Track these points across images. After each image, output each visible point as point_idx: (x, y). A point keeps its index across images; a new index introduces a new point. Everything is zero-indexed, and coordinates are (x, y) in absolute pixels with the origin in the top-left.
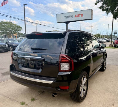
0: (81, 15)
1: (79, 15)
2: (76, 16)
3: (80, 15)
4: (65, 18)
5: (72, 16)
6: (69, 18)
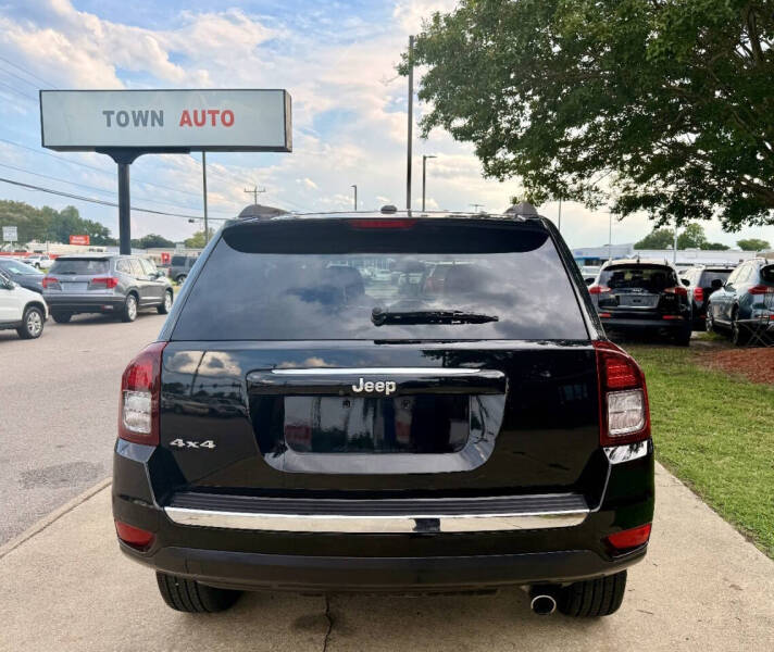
0: (218, 117)
1: (209, 117)
2: (185, 120)
3: (214, 113)
4: (109, 125)
5: (161, 112)
6: (136, 124)
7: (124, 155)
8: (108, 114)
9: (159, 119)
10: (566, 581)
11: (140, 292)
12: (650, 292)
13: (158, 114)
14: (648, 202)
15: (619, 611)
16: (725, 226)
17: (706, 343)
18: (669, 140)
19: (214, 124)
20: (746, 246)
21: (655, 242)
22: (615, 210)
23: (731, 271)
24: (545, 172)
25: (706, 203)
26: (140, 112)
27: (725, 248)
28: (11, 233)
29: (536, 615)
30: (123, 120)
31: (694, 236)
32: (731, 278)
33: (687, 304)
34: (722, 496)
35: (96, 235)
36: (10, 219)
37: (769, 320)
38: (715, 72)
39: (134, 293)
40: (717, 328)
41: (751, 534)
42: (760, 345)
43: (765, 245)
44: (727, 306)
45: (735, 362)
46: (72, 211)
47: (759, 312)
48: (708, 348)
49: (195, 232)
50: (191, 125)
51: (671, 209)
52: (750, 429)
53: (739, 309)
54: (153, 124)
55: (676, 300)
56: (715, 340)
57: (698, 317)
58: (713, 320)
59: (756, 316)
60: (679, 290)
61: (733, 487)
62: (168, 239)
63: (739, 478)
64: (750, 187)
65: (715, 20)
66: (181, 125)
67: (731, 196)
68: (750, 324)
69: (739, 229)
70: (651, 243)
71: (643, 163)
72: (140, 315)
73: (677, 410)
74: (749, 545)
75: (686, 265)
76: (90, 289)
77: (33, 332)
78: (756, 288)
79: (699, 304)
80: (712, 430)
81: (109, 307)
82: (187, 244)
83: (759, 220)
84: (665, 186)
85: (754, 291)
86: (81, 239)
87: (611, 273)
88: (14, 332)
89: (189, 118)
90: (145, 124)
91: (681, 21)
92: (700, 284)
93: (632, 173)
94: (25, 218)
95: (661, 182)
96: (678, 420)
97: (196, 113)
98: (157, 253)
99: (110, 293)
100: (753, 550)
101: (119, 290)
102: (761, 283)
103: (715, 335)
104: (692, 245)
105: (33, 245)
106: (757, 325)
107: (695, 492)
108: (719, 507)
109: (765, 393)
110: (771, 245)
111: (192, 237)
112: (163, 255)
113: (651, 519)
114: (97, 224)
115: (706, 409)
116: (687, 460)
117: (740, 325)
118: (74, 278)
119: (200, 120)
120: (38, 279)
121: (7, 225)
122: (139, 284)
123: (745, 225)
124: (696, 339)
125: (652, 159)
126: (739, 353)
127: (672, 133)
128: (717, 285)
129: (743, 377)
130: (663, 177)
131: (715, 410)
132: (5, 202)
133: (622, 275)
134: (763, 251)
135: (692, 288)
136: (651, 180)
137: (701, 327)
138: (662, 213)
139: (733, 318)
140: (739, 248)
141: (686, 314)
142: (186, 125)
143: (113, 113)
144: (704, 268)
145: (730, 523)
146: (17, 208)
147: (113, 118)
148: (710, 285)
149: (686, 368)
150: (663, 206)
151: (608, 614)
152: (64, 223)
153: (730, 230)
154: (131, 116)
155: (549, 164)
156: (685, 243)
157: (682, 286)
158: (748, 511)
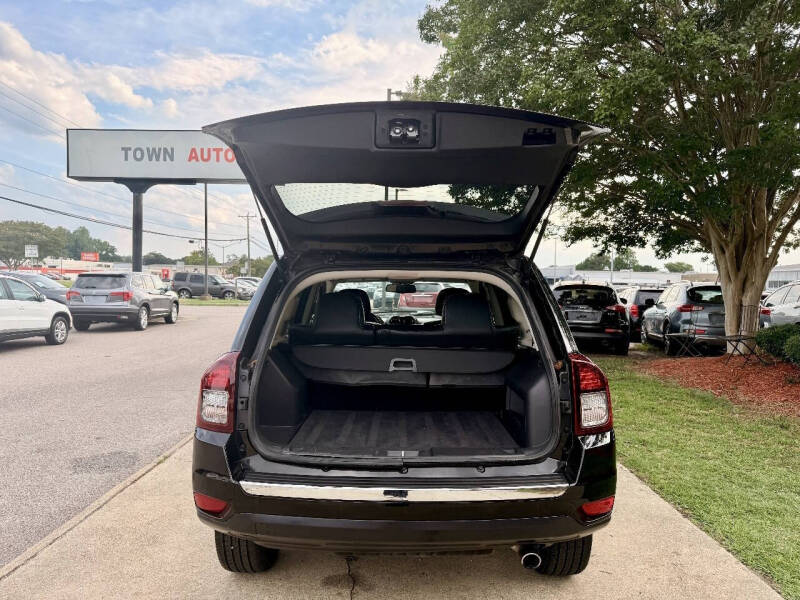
0: (222, 154)
1: (214, 154)
2: (193, 156)
3: (217, 151)
4: (126, 159)
5: (172, 149)
6: (150, 159)
7: (139, 185)
8: (126, 150)
9: (170, 154)
10: (550, 540)
11: (151, 305)
12: (594, 309)
13: (170, 151)
14: (592, 232)
15: (585, 571)
16: (658, 253)
17: (642, 353)
18: (609, 181)
19: (218, 160)
20: (672, 268)
21: (593, 264)
22: (566, 239)
23: (662, 291)
24: (506, 208)
25: (641, 234)
26: (154, 150)
27: (655, 270)
28: (31, 251)
29: (525, 570)
30: (139, 155)
31: (627, 259)
32: (662, 298)
33: (626, 320)
34: (662, 481)
35: (104, 253)
36: (31, 238)
37: (695, 334)
38: (649, 129)
39: (146, 305)
40: (650, 340)
41: (687, 511)
42: (687, 355)
43: (689, 268)
44: (659, 321)
45: (668, 370)
46: (84, 231)
47: (687, 327)
48: (643, 358)
49: (192, 251)
50: (197, 160)
51: (611, 239)
52: (682, 426)
53: (669, 325)
54: (165, 160)
55: (616, 317)
56: (649, 350)
57: (634, 331)
58: (647, 333)
59: (684, 331)
60: (618, 307)
61: (670, 474)
62: (167, 257)
63: (676, 466)
64: (677, 222)
65: (650, 91)
66: (190, 160)
67: (661, 229)
68: (679, 337)
69: (669, 255)
70: (589, 265)
71: (587, 200)
72: (150, 324)
73: (622, 410)
74: (686, 520)
75: (622, 284)
76: (108, 301)
77: (59, 339)
78: (684, 306)
79: (635, 319)
80: (651, 426)
81: (124, 317)
82: (185, 260)
83: (686, 248)
84: (607, 219)
85: (682, 310)
86: (91, 256)
87: (561, 292)
88: (43, 339)
89: (196, 154)
90: (158, 159)
91: (622, 91)
92: (635, 303)
93: (578, 208)
94: (44, 237)
95: (603, 216)
96: (622, 418)
97: (202, 150)
98: (158, 268)
99: (126, 305)
100: (689, 525)
101: (133, 302)
102: (688, 302)
103: (649, 346)
104: (625, 267)
105: (49, 261)
106: (685, 338)
107: (640, 478)
108: (660, 490)
109: (693, 396)
110: (694, 268)
111: (189, 255)
112: (163, 271)
113: (614, 493)
114: (106, 243)
115: (646, 409)
116: (632, 452)
117: (671, 338)
118: (94, 291)
119: (206, 157)
120: (61, 292)
121: (28, 243)
122: (150, 297)
123: (674, 253)
124: (634, 350)
125: (595, 197)
126: (670, 361)
127: (612, 176)
128: (650, 303)
129: (675, 382)
130: (605, 212)
131: (653, 410)
132: (27, 222)
133: (569, 294)
134: (687, 273)
135: (629, 306)
136: (595, 215)
137: (637, 339)
138: (605, 243)
139: (664, 333)
140: (666, 270)
141: (625, 328)
142: (194, 161)
143: (130, 149)
144: (638, 288)
145: (669, 502)
146: (36, 227)
147: (130, 153)
148: (643, 302)
149: (626, 374)
150: (605, 236)
151: (576, 573)
152: (76, 241)
153: (661, 258)
154: (146, 152)
155: (510, 202)
156: (619, 266)
157: (621, 304)
158: (684, 493)
